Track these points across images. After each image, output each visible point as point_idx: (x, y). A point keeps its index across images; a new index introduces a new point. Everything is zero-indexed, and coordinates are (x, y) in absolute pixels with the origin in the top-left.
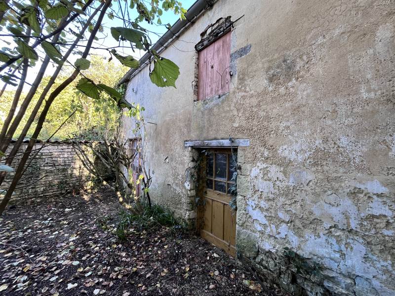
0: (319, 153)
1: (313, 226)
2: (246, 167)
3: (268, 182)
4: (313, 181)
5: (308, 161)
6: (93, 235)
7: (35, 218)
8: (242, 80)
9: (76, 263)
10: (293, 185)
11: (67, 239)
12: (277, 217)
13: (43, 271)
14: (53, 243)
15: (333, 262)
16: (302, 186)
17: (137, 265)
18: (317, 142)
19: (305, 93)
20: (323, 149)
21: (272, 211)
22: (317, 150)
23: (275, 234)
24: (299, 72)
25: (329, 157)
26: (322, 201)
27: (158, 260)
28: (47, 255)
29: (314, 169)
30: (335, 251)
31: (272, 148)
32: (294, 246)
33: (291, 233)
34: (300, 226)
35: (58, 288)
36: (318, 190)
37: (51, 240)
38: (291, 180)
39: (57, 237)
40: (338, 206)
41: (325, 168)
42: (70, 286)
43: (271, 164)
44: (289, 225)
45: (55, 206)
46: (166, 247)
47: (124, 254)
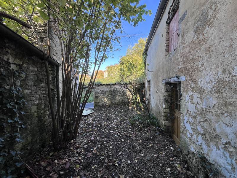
0: (220, 83)
1: (216, 140)
2: (184, 94)
3: (193, 104)
4: (216, 105)
5: (213, 90)
6: (125, 121)
7: (113, 111)
8: (183, 36)
9: (116, 126)
10: (205, 107)
11: (118, 120)
12: (196, 130)
13: (108, 125)
14: (114, 119)
15: (226, 171)
16: (210, 109)
17: (132, 135)
18: (219, 74)
19: (213, 36)
20: (222, 79)
21: (194, 125)
22: (219, 80)
23: (196, 141)
24: (210, 19)
25: (227, 85)
26: (221, 121)
27: (140, 137)
28: (111, 122)
29: (217, 95)
30: (228, 163)
31: (195, 81)
32: (205, 152)
33: (204, 143)
34: (209, 138)
35: (108, 130)
36: (219, 112)
37: (114, 118)
38: (204, 104)
39: (116, 118)
40: (231, 126)
41: (224, 94)
42: (111, 131)
43: (195, 92)
44: (203, 136)
45: (120, 109)
46: (148, 134)
47: (130, 130)
